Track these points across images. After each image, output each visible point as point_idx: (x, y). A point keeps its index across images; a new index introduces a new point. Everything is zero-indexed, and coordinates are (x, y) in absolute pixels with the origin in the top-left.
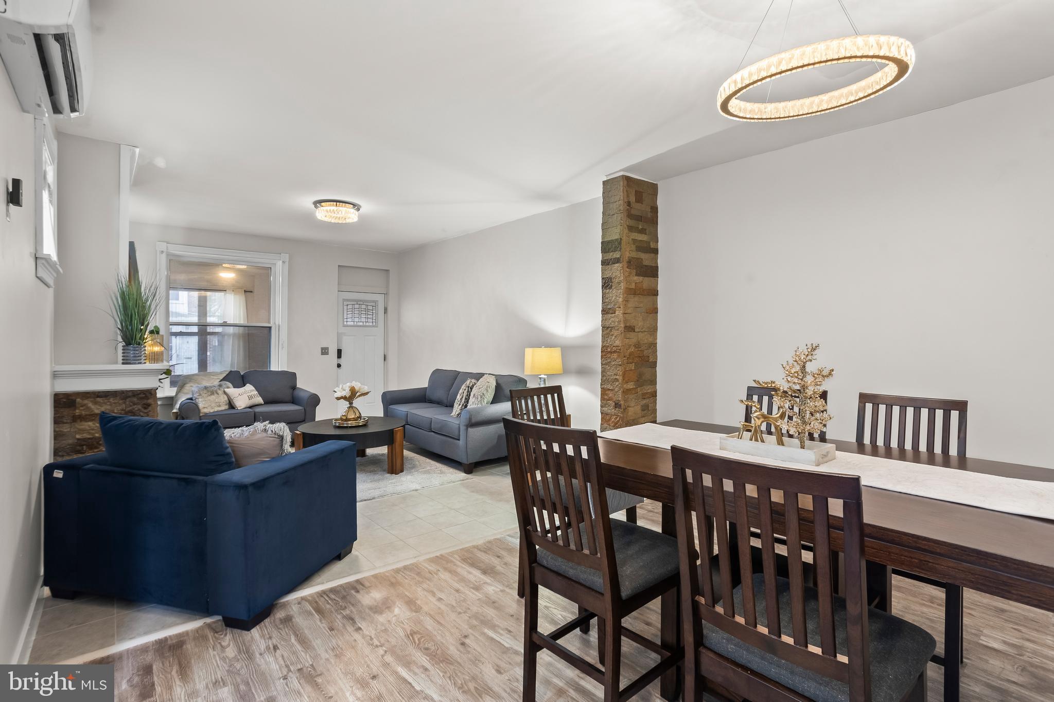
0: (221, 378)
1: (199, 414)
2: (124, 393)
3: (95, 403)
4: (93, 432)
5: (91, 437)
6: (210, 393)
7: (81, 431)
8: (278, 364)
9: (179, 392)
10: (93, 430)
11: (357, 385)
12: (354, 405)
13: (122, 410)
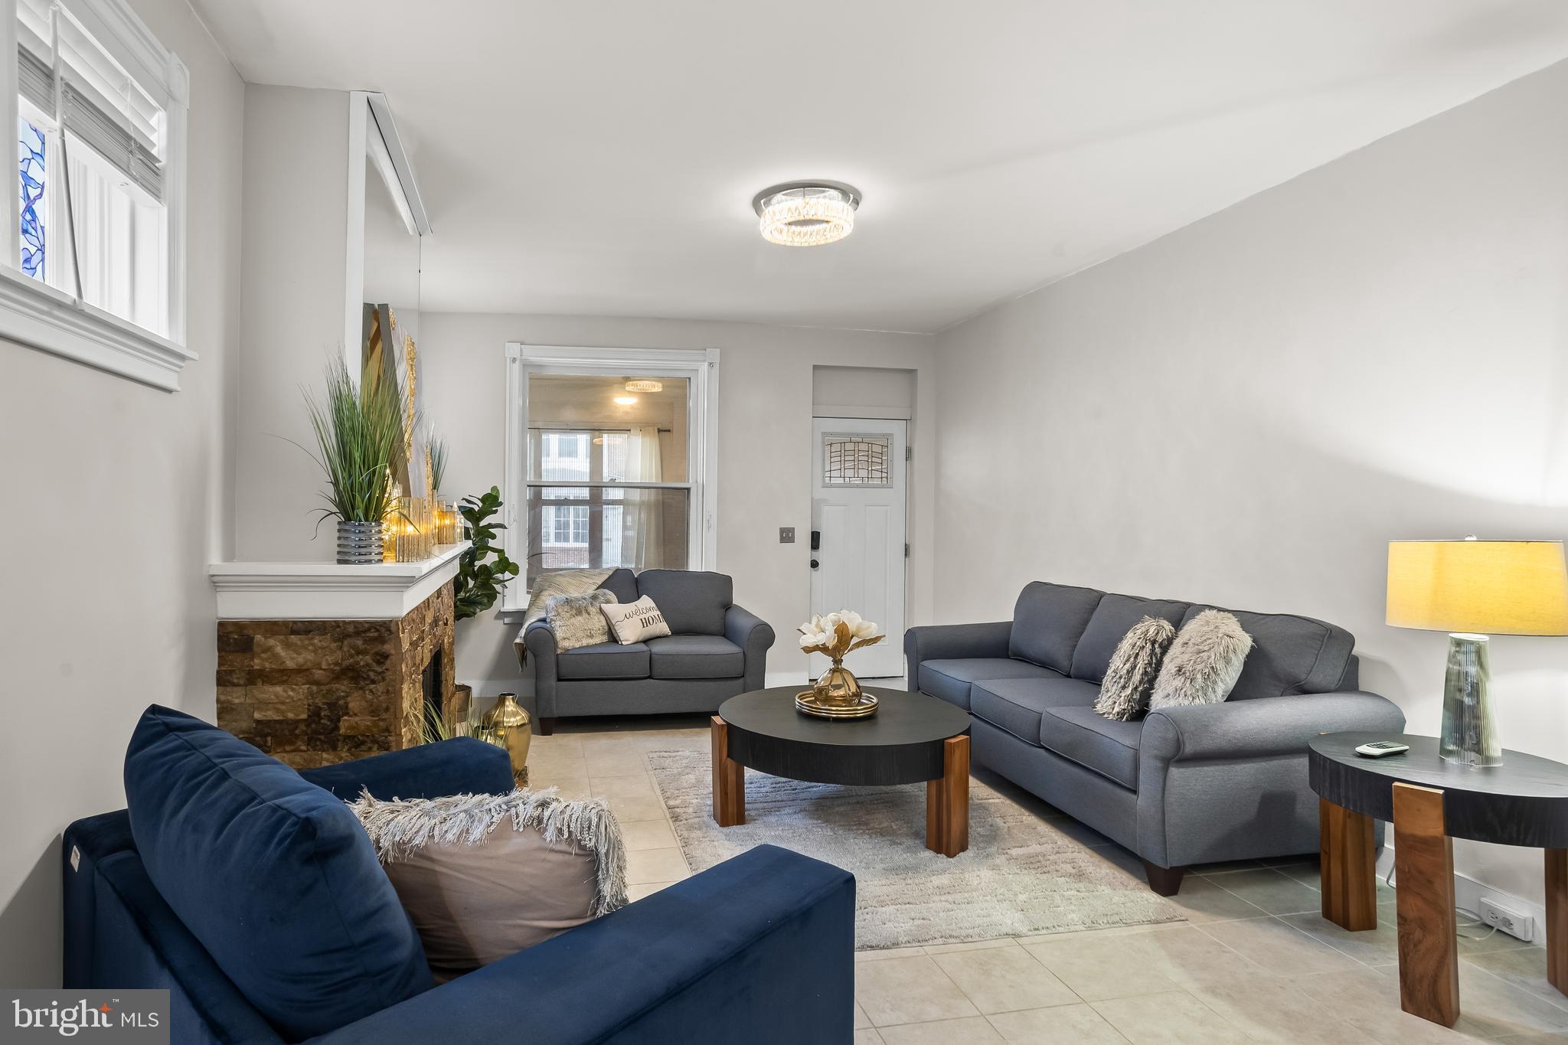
0: (600, 583)
1: (555, 650)
2: (339, 627)
3: (287, 646)
4: (283, 707)
5: (281, 718)
6: (574, 612)
7: (263, 704)
8: (700, 560)
9: (533, 604)
10: (283, 703)
11: (853, 620)
12: (844, 665)
13: (336, 664)
